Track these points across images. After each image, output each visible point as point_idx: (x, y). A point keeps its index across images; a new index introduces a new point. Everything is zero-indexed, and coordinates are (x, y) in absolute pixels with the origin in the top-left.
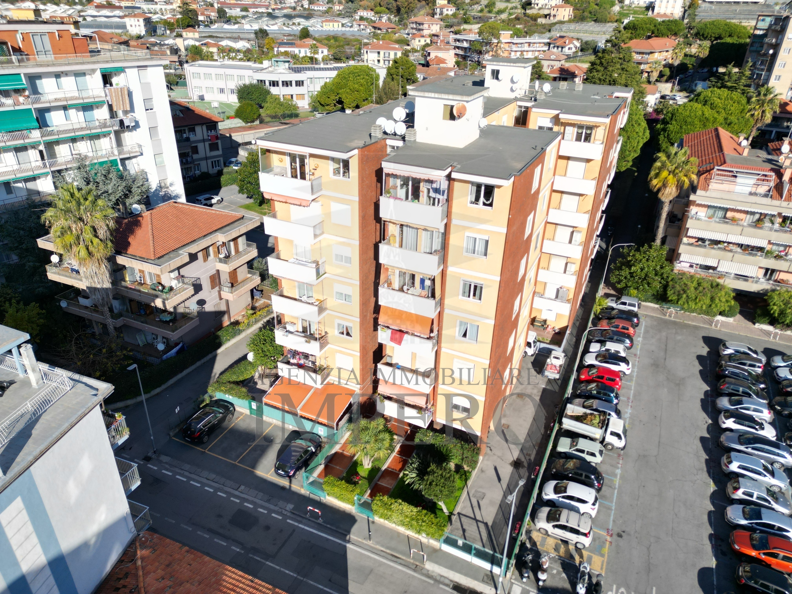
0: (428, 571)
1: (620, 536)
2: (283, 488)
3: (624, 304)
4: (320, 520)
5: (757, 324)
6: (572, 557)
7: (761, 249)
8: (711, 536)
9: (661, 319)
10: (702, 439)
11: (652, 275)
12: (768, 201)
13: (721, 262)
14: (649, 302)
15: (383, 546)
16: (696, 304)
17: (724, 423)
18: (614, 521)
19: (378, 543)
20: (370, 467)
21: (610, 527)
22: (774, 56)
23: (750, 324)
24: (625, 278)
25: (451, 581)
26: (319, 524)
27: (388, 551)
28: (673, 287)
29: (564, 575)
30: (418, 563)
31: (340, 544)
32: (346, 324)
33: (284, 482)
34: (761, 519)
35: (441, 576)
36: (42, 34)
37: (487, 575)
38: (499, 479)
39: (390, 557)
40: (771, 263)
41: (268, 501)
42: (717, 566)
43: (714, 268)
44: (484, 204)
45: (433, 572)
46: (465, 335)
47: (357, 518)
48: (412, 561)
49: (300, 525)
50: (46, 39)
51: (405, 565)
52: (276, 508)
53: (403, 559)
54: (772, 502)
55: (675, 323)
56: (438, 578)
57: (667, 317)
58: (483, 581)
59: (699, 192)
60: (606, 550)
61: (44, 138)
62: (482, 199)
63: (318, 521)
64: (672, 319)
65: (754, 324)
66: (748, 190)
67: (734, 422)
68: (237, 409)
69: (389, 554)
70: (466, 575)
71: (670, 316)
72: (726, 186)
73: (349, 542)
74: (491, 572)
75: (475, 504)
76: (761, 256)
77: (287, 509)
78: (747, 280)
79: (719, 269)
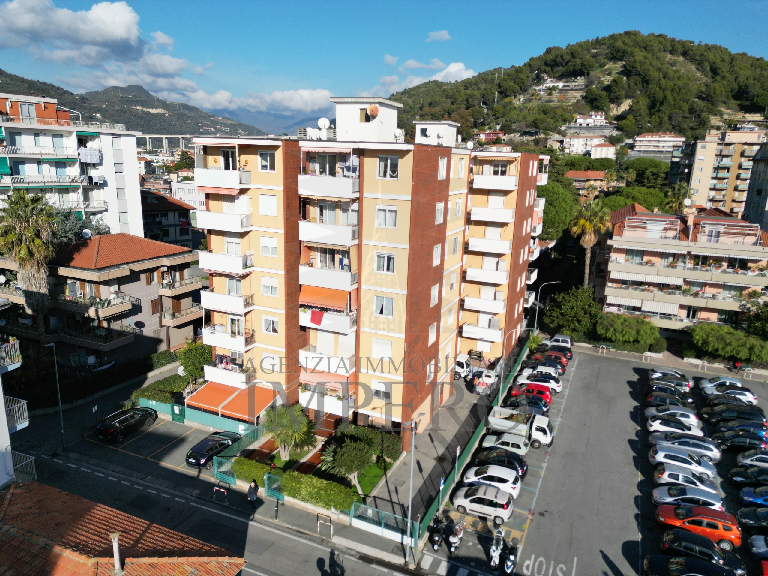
0: (335, 544)
1: (542, 514)
2: (192, 478)
3: (557, 341)
4: (226, 503)
5: (685, 359)
6: (490, 532)
7: (678, 288)
8: (637, 516)
9: (594, 355)
10: (631, 442)
11: (581, 313)
12: (677, 242)
13: (644, 302)
14: (583, 342)
15: (289, 523)
16: (624, 336)
17: (651, 426)
18: (536, 503)
19: (284, 521)
20: (287, 459)
21: (533, 508)
22: (689, 174)
23: (679, 359)
24: (557, 318)
25: (358, 552)
26: (225, 506)
27: (294, 528)
28: (602, 323)
29: (480, 546)
30: (324, 538)
31: (243, 522)
32: (272, 319)
33: (193, 472)
34: (686, 494)
35: (348, 548)
36: (30, 104)
37: (397, 547)
38: (421, 470)
39: (295, 533)
40: (689, 301)
41: (174, 488)
42: (642, 539)
43: (638, 309)
44: (392, 176)
45: (340, 545)
46: (381, 312)
47: (264, 500)
48: (318, 536)
49: (203, 507)
50: (33, 108)
51: (309, 540)
52: (181, 494)
53: (309, 535)
54: (698, 483)
55: (607, 358)
56: (344, 550)
57: (600, 354)
58: (393, 552)
59: (615, 237)
60: (526, 526)
61: (14, 185)
62: (389, 172)
63: (224, 504)
64: (605, 355)
65: (682, 358)
66: (659, 235)
67: (661, 423)
68: (160, 416)
69: (294, 530)
70: (375, 547)
71: (602, 353)
72: (638, 233)
73: (252, 520)
74: (402, 544)
75: (392, 488)
76: (680, 294)
77: (193, 494)
78: (670, 319)
79: (643, 309)
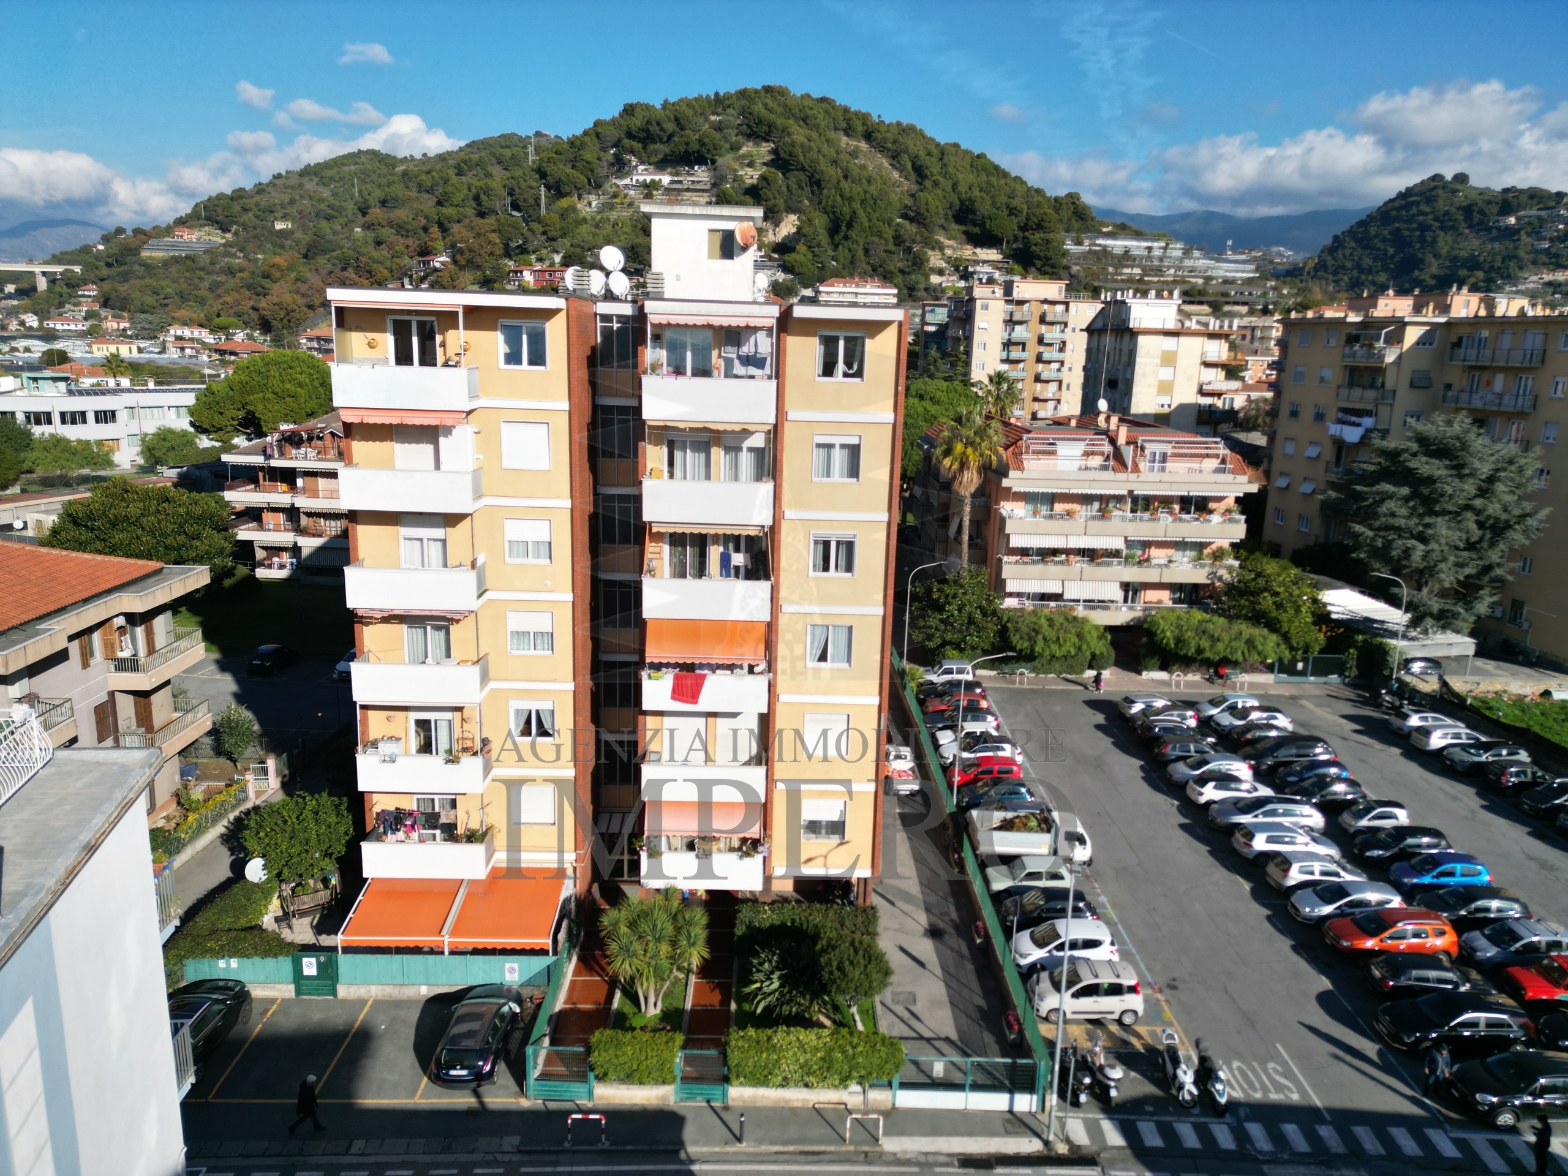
0: (895, 1154)
1: (1173, 987)
2: (470, 1113)
3: (949, 672)
4: (605, 1143)
5: (1144, 673)
6: (1126, 1043)
7: (1116, 554)
9: (1010, 689)
10: (1182, 826)
12: (1109, 475)
13: (1064, 583)
15: (774, 1143)
17: (1201, 794)
18: (1149, 970)
19: (760, 1141)
20: (658, 1011)
21: (1150, 979)
23: (1133, 675)
25: (949, 1155)
26: (603, 1152)
30: (866, 1148)
32: (533, 706)
33: (463, 1100)
34: (1349, 895)
35: (926, 1154)
37: (1008, 1121)
38: (922, 964)
39: (802, 1158)
41: (447, 1149)
43: (1058, 597)
44: (846, 375)
45: (905, 1152)
46: (823, 658)
47: (681, 1112)
48: (851, 1148)
49: (559, 1169)
51: (841, 1162)
52: (477, 1157)
53: (831, 1153)
55: (1032, 691)
56: (922, 1159)
57: (1017, 685)
58: (1008, 1133)
59: (1012, 474)
60: (1168, 1014)
62: (841, 367)
63: (600, 1146)
64: (1025, 686)
65: (1139, 673)
66: (1078, 464)
67: (1215, 787)
68: (257, 992)
69: (794, 1153)
70: (971, 1133)
71: (1021, 683)
72: (1045, 462)
73: (692, 1162)
74: (1011, 1111)
76: (1119, 563)
77: (507, 1148)
78: (1106, 608)
79: (1066, 597)
